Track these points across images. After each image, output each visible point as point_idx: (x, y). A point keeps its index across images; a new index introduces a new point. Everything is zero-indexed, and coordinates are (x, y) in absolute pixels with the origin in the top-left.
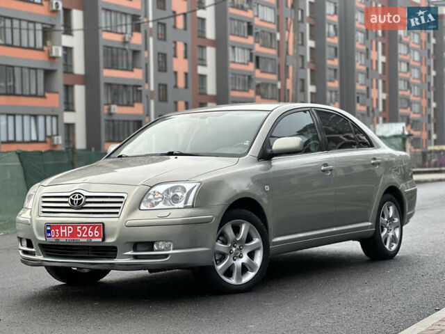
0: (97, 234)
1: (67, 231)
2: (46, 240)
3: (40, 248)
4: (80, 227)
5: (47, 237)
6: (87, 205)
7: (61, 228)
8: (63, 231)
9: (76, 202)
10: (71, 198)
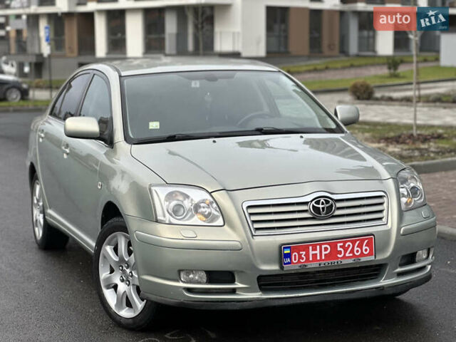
0: (366, 250)
1: (321, 252)
2: (282, 268)
3: (258, 282)
4: (342, 244)
5: (285, 264)
6: (338, 212)
7: (311, 248)
8: (314, 252)
9: (323, 211)
10: (313, 205)
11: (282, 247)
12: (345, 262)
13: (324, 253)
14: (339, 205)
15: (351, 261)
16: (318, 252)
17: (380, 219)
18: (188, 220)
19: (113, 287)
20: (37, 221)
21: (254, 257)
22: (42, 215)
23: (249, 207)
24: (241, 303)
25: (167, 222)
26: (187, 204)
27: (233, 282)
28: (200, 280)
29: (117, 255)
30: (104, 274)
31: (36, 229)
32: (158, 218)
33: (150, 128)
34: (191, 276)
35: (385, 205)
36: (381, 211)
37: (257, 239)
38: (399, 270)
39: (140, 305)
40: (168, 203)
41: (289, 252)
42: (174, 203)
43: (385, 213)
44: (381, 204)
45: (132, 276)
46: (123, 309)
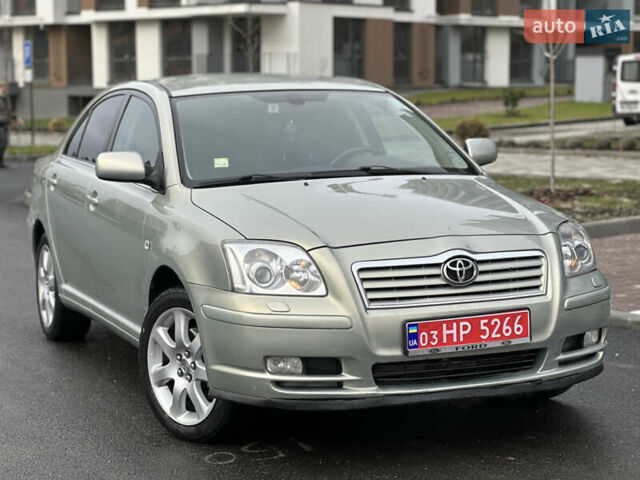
0: (518, 329)
1: (459, 332)
2: (406, 353)
3: (373, 373)
4: (486, 321)
5: (410, 348)
6: (480, 278)
7: (445, 325)
8: (450, 332)
9: (461, 275)
10: (448, 268)
11: (406, 324)
12: (490, 345)
13: (462, 333)
14: (482, 268)
15: (498, 344)
16: (454, 331)
17: (537, 287)
18: (276, 288)
19: (167, 384)
20: (44, 301)
21: (369, 339)
22: (52, 293)
23: (361, 270)
24: (350, 402)
25: (247, 291)
26: (275, 266)
27: (338, 372)
28: (293, 370)
29: (174, 340)
30: (154, 366)
31: (44, 313)
32: (236, 286)
33: (216, 166)
34: (281, 365)
35: (543, 269)
36: (537, 277)
37: (373, 314)
38: (562, 357)
39: (206, 408)
40: (247, 266)
41: (415, 331)
42: (256, 265)
43: (543, 279)
44: (538, 267)
45: (195, 368)
46: (182, 413)
